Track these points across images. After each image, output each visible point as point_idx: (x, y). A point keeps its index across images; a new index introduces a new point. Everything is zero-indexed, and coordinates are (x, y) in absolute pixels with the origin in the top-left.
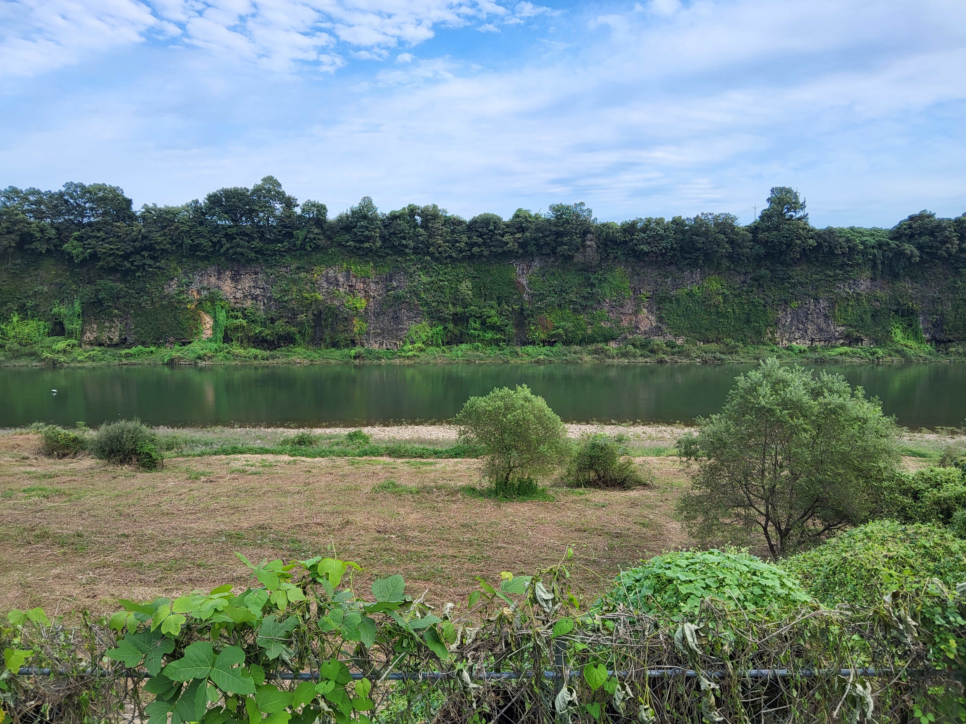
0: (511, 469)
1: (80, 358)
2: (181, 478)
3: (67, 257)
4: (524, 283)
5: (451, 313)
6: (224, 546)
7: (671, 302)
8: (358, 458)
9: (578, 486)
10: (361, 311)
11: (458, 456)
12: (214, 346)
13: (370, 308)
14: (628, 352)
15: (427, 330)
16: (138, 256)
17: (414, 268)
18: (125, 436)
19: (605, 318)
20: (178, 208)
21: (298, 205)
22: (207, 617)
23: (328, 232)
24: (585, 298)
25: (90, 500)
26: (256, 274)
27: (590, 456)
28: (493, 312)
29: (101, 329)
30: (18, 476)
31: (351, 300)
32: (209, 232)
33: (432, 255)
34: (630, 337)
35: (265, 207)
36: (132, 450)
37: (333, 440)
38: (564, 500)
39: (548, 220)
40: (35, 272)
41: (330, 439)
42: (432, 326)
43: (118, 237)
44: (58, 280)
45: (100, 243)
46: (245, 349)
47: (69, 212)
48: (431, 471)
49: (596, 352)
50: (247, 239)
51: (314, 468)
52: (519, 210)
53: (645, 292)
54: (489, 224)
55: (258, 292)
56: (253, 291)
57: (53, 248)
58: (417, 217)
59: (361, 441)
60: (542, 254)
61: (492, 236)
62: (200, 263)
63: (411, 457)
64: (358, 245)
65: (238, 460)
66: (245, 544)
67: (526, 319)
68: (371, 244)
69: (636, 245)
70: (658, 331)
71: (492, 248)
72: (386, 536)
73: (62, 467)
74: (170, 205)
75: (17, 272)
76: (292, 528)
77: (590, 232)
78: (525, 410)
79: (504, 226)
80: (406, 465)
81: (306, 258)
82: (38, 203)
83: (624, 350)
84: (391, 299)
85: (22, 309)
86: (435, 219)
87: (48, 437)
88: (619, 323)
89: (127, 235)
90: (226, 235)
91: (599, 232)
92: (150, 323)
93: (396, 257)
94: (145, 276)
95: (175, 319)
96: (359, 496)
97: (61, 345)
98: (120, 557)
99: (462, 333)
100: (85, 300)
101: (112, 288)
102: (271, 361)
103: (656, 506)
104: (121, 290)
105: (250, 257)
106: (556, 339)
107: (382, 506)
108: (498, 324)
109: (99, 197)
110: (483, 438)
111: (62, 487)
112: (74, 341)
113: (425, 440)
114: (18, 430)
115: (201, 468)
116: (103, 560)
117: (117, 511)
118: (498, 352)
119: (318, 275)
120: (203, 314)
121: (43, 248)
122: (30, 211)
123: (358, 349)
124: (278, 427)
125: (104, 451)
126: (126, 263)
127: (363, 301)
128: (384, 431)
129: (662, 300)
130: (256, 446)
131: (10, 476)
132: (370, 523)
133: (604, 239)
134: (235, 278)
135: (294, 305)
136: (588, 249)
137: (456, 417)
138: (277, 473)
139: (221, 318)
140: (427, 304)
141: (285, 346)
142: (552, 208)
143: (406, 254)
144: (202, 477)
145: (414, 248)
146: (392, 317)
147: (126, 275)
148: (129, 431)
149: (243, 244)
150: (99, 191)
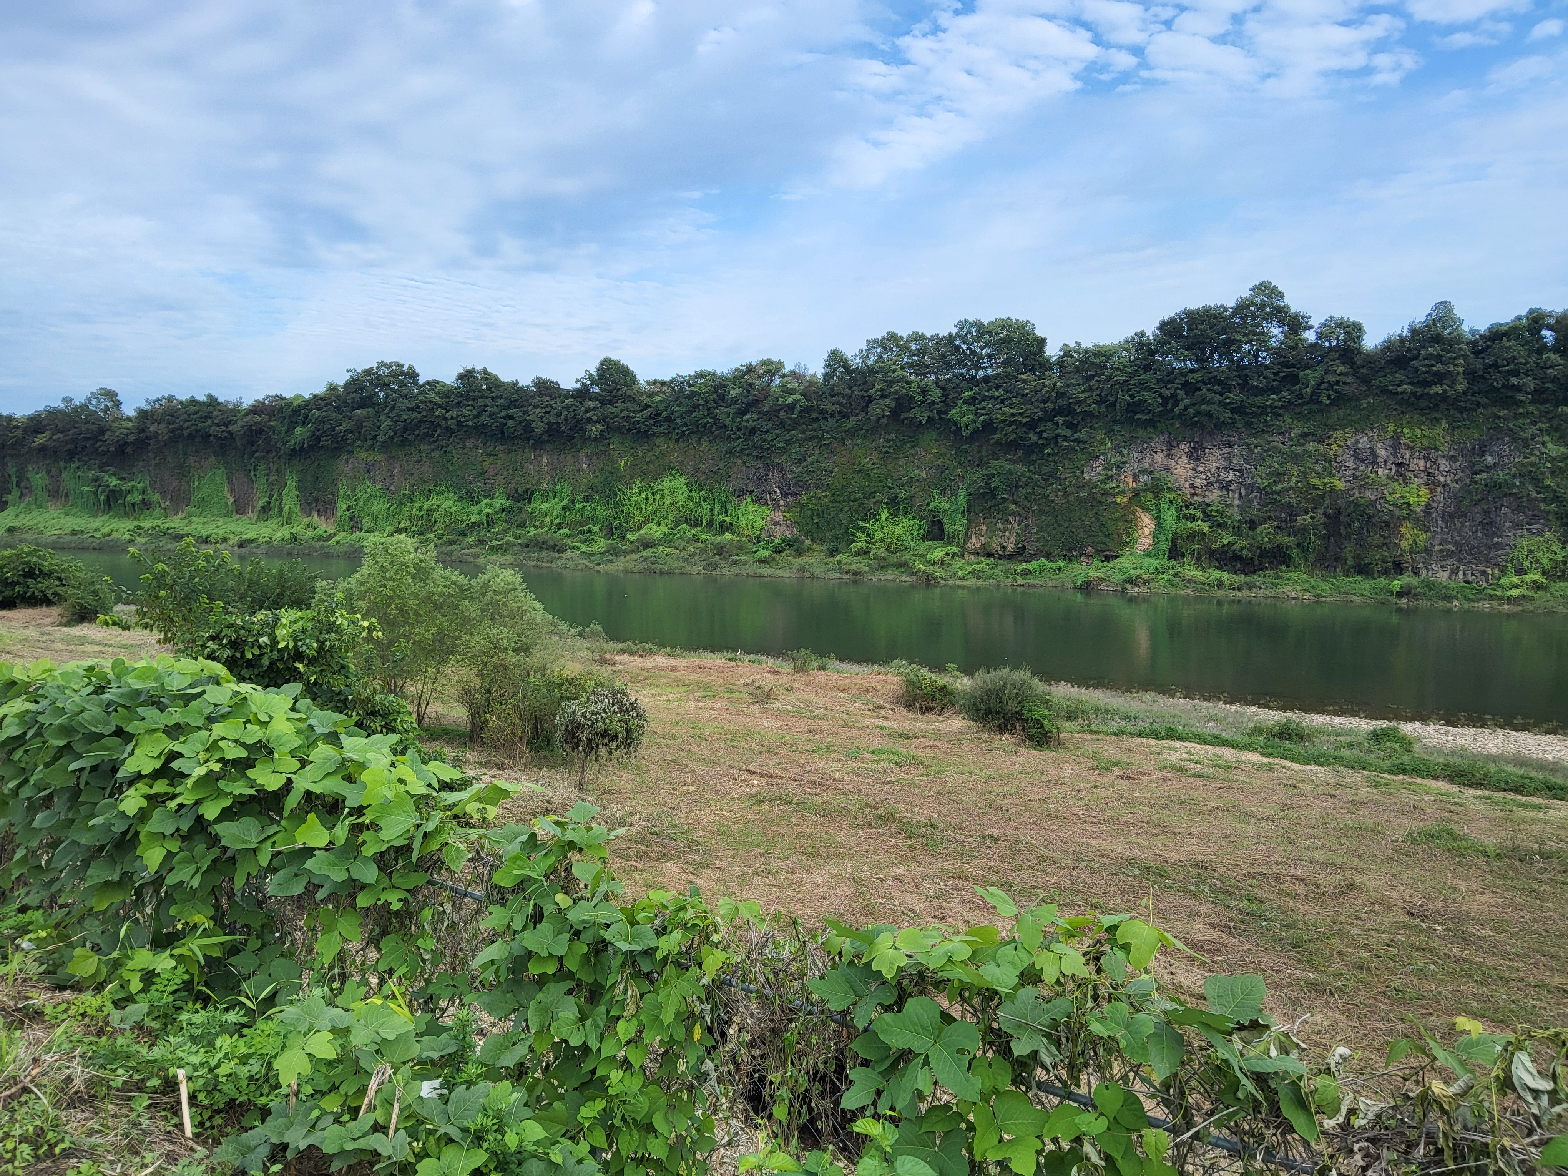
1: (961, 573)
2: (1083, 766)
3: (953, 428)
6: (1135, 883)
8: (1389, 777)
10: (1418, 510)
12: (1154, 563)
13: (1435, 505)
15: (1555, 548)
16: (1050, 424)
17: (1533, 429)
18: (1007, 692)
20: (1113, 346)
21: (1310, 327)
23: (1364, 371)
25: (953, 778)
26: (1230, 446)
29: (991, 532)
30: (869, 731)
31: (1399, 490)
32: (1158, 381)
35: (1254, 335)
36: (1017, 713)
37: (1342, 738)
40: (912, 451)
41: (1338, 735)
43: (1023, 396)
44: (939, 462)
45: (999, 406)
46: (1203, 570)
47: (960, 363)
48: (1533, 821)
50: (1220, 388)
51: (1303, 781)
55: (1231, 476)
56: (1223, 474)
57: (936, 417)
58: (1544, 333)
59: (1397, 746)
62: (1140, 433)
63: (1496, 788)
64: (1419, 390)
65: (1175, 750)
66: (1170, 888)
68: (1445, 387)
72: (1425, 925)
73: (924, 726)
75: (891, 451)
76: (1251, 876)
80: (1484, 801)
81: (1318, 417)
82: (921, 352)
84: (1481, 488)
85: (893, 502)
87: (909, 682)
89: (1036, 392)
90: (1186, 384)
92: (1060, 526)
93: (1495, 410)
94: (1056, 454)
95: (1097, 519)
96: (1379, 844)
97: (938, 554)
98: (983, 868)
100: (972, 490)
101: (1010, 472)
102: (1246, 592)
104: (1022, 475)
105: (1222, 419)
107: (1423, 868)
109: (1001, 339)
111: (920, 753)
112: (955, 549)
114: (876, 668)
115: (1115, 755)
116: (961, 867)
117: (987, 799)
119: (1340, 446)
120: (1139, 512)
121: (923, 415)
122: (911, 365)
123: (1407, 579)
124: (1247, 704)
125: (978, 710)
126: (1031, 435)
127: (1424, 492)
128: (1445, 734)
130: (1207, 731)
131: (859, 729)
132: (1394, 895)
134: (1195, 455)
135: (1292, 498)
138: (1237, 781)
139: (1168, 519)
140: (1556, 499)
141: (1272, 569)
143: (1518, 404)
144: (1116, 769)
145: (1536, 390)
146: (1481, 523)
147: (1031, 452)
148: (1014, 685)
149: (1213, 398)
150: (1002, 329)
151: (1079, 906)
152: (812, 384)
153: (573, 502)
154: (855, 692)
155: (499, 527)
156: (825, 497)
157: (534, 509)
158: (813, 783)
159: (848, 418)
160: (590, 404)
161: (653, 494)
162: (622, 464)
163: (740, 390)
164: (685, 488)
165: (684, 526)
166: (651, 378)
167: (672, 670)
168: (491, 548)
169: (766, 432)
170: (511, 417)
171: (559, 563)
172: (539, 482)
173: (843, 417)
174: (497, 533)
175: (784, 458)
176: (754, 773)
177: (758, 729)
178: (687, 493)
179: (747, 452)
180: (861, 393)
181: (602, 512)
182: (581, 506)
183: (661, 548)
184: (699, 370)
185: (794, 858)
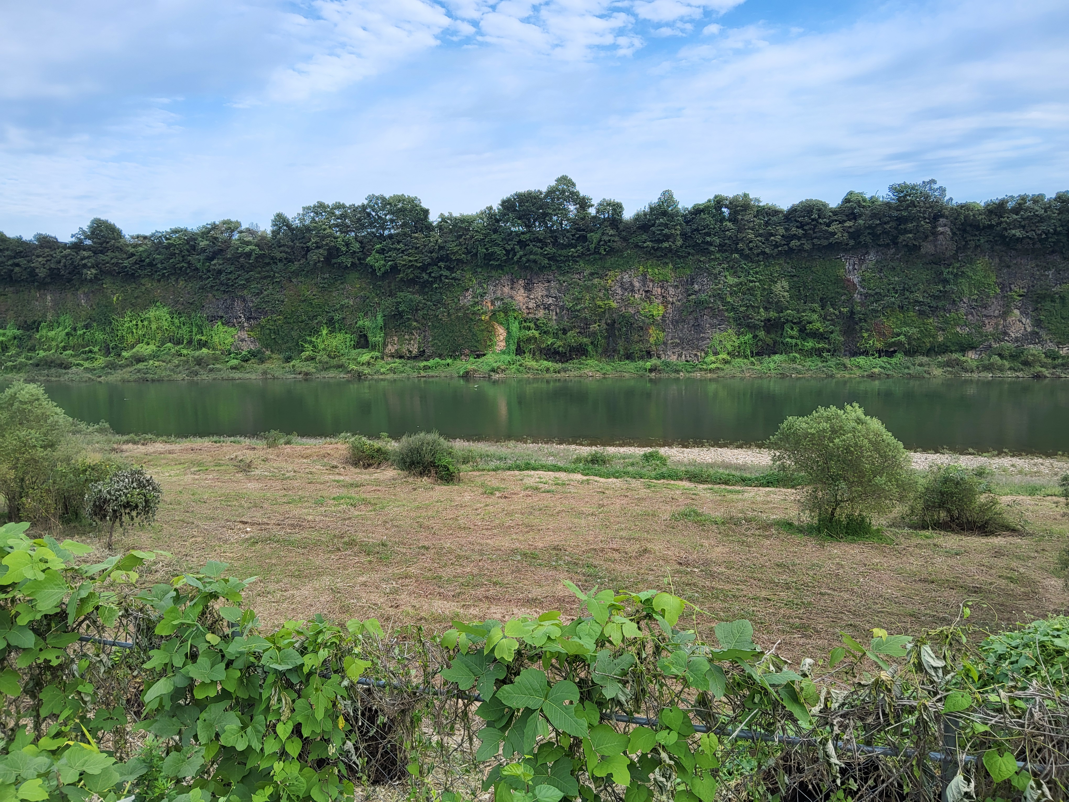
0: (837, 503)
1: (382, 370)
2: (476, 493)
3: (370, 270)
4: (856, 280)
5: (763, 319)
6: (519, 565)
7: (1053, 301)
8: (655, 481)
9: (924, 527)
10: (658, 318)
11: (770, 484)
12: (508, 358)
13: (668, 315)
14: (992, 364)
15: (733, 339)
16: (435, 267)
17: (719, 268)
18: (424, 448)
19: (961, 322)
21: (592, 206)
22: (541, 645)
23: (624, 233)
24: (935, 297)
25: (392, 510)
26: (549, 282)
27: (940, 492)
28: (815, 316)
29: (401, 342)
30: (329, 484)
31: (647, 307)
32: (503, 239)
33: (740, 252)
34: (995, 345)
35: (559, 210)
36: (431, 462)
37: (627, 460)
38: (904, 543)
39: (888, 204)
40: (342, 286)
41: (624, 458)
42: (738, 334)
43: (416, 248)
44: (362, 293)
45: (400, 255)
46: (537, 361)
47: (371, 225)
48: (738, 501)
49: (948, 364)
50: (540, 245)
51: (608, 489)
52: (851, 193)
53: (1018, 289)
54: (812, 211)
55: (550, 301)
56: (546, 300)
57: (357, 262)
58: (723, 209)
59: (658, 463)
60: (879, 245)
61: (815, 226)
62: (493, 273)
63: (715, 483)
64: (656, 245)
65: (531, 476)
66: (540, 565)
67: (857, 324)
68: (670, 243)
69: (1005, 229)
70: (1034, 337)
71: (815, 241)
72: (689, 570)
73: (367, 477)
74: (465, 214)
75: (326, 286)
76: (587, 552)
77: (942, 216)
78: (857, 434)
79: (831, 214)
80: (709, 491)
81: (599, 263)
82: (343, 216)
83: (987, 362)
84: (692, 304)
85: (331, 322)
86: (745, 210)
87: (354, 448)
88: (980, 327)
89: (425, 246)
90: (520, 242)
91: (955, 216)
92: (447, 336)
93: (698, 257)
94: (441, 288)
95: (470, 331)
96: (657, 523)
97: (366, 357)
98: (421, 569)
99: (775, 342)
100: (386, 313)
101: (411, 300)
102: (563, 374)
103: (1029, 558)
104: (420, 302)
105: (543, 264)
106: (896, 349)
107: (683, 535)
108: (821, 330)
109: (399, 209)
110: (802, 466)
111: (367, 496)
112: (377, 354)
113: (731, 464)
114: (328, 440)
115: (495, 483)
116: (406, 570)
117: (417, 522)
118: (820, 365)
119: (613, 281)
120: (496, 325)
121: (348, 261)
122: (337, 225)
123: (654, 361)
124: (570, 443)
125: (405, 462)
126: (424, 275)
127: (661, 307)
128: (683, 453)
129: (1041, 298)
130: (549, 463)
131: (322, 484)
132: (670, 553)
133: (962, 224)
134: (528, 288)
135: (586, 314)
136: (940, 237)
137: (769, 439)
138: (570, 492)
139: (514, 329)
140: (733, 309)
141: (577, 358)
142: (892, 188)
143: (711, 253)
144: (497, 493)
145: (720, 245)
146: (693, 325)
147: (424, 287)
148: (428, 444)
149: (536, 251)
150: (399, 202)
151: (486, 585)
152: (263, 238)
153: (75, 329)
154: (315, 458)
155: (12, 352)
156: (279, 319)
157: (42, 336)
158: (292, 525)
159: (293, 263)
160: (85, 254)
161: (141, 321)
162: (115, 299)
163: (208, 242)
164: (168, 316)
165: (169, 344)
166: (135, 233)
167: (170, 453)
168: (6, 368)
169: (230, 273)
170: (17, 265)
171: (66, 377)
172: (45, 315)
173: (289, 262)
174: (11, 356)
175: (245, 292)
176: (246, 523)
177: (245, 491)
178: (170, 319)
179: (216, 288)
180: (302, 245)
181: (100, 336)
182: (81, 332)
183: (151, 362)
184: (173, 227)
185: (285, 580)
